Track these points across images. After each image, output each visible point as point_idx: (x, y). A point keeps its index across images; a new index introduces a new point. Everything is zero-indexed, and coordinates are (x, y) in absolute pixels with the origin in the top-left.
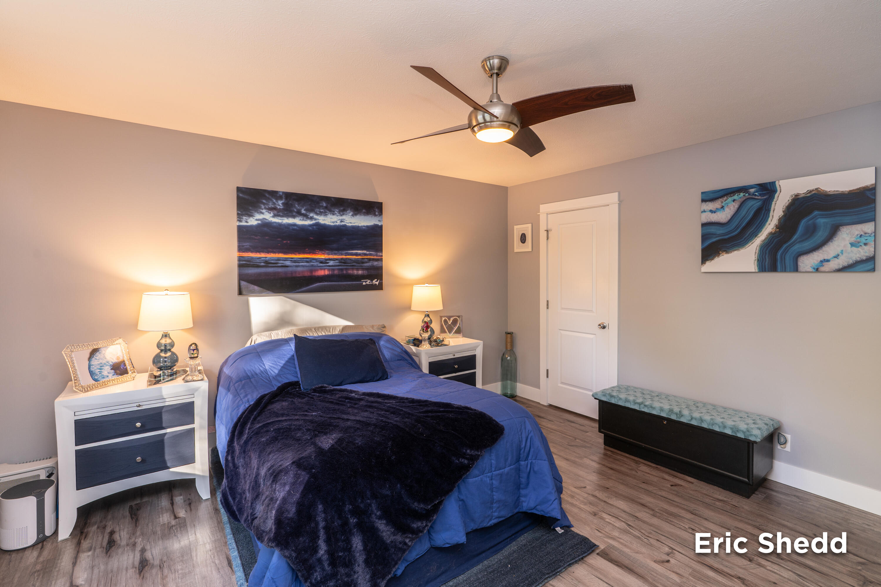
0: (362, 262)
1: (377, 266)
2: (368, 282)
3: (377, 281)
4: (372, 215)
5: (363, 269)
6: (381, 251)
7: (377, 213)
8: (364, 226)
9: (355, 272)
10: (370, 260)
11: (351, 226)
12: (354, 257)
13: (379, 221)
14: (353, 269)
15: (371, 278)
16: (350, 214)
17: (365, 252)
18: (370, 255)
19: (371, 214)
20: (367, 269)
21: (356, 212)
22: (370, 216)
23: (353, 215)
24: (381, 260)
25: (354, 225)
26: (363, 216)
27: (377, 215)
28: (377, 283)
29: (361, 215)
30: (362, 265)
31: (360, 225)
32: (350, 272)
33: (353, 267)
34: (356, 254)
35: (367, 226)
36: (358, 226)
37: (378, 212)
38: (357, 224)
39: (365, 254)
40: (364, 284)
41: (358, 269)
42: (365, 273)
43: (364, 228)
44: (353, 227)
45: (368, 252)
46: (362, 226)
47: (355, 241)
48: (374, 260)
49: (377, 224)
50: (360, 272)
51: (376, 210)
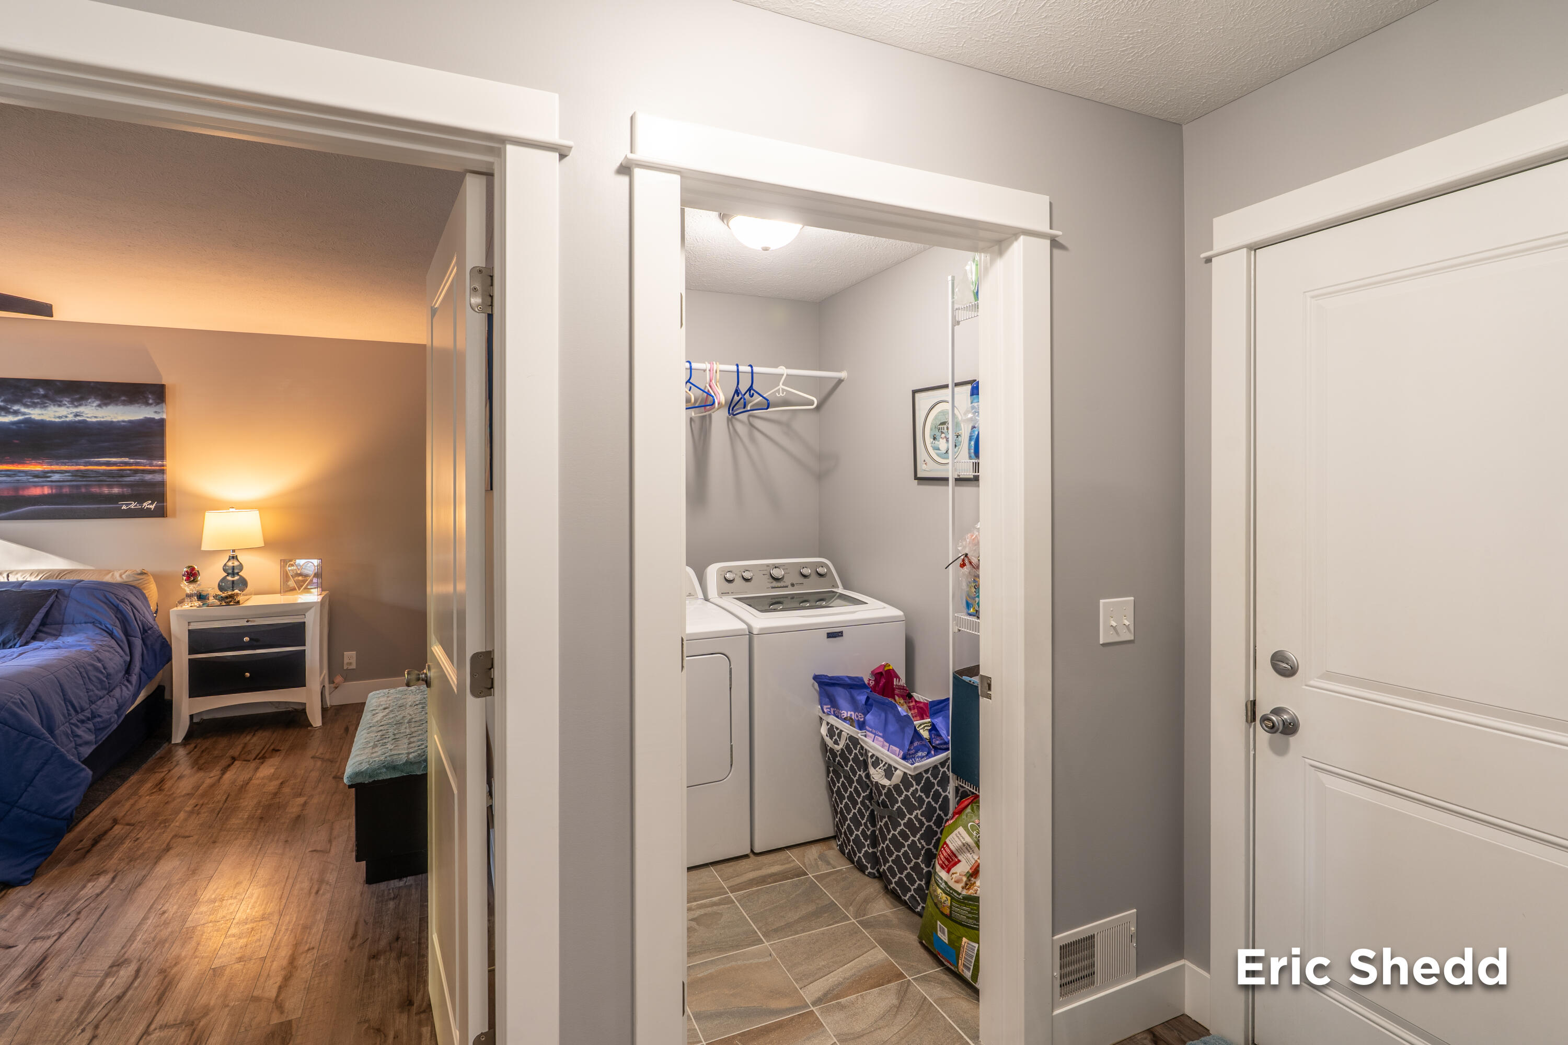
0: (121, 474)
1: (152, 480)
2: (133, 505)
3: (152, 504)
4: (139, 405)
5: (121, 486)
6: (162, 457)
7: (151, 401)
8: (123, 421)
9: (106, 491)
10: (136, 472)
11: (97, 422)
12: (104, 468)
13: (156, 412)
14: (100, 486)
15: (140, 499)
16: (95, 404)
17: (126, 460)
18: (137, 464)
19: (138, 403)
20: (131, 485)
21: (106, 401)
22: (136, 405)
23: (99, 406)
24: (162, 472)
25: (102, 420)
26: (121, 407)
27: (151, 404)
28: (152, 507)
29: (117, 405)
30: (120, 479)
31: (115, 420)
32: (95, 490)
33: (101, 484)
34: (108, 464)
35: (130, 422)
36: (112, 422)
37: (153, 400)
38: (109, 419)
39: (126, 464)
40: (124, 507)
41: (110, 486)
42: (127, 491)
43: (123, 423)
44: (100, 423)
45: (132, 460)
46: (118, 422)
47: (106, 444)
48: (144, 471)
49: (152, 417)
50: (116, 490)
51: (150, 396)
